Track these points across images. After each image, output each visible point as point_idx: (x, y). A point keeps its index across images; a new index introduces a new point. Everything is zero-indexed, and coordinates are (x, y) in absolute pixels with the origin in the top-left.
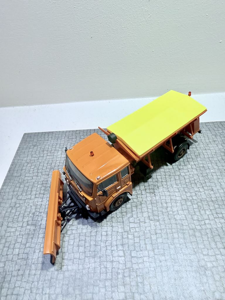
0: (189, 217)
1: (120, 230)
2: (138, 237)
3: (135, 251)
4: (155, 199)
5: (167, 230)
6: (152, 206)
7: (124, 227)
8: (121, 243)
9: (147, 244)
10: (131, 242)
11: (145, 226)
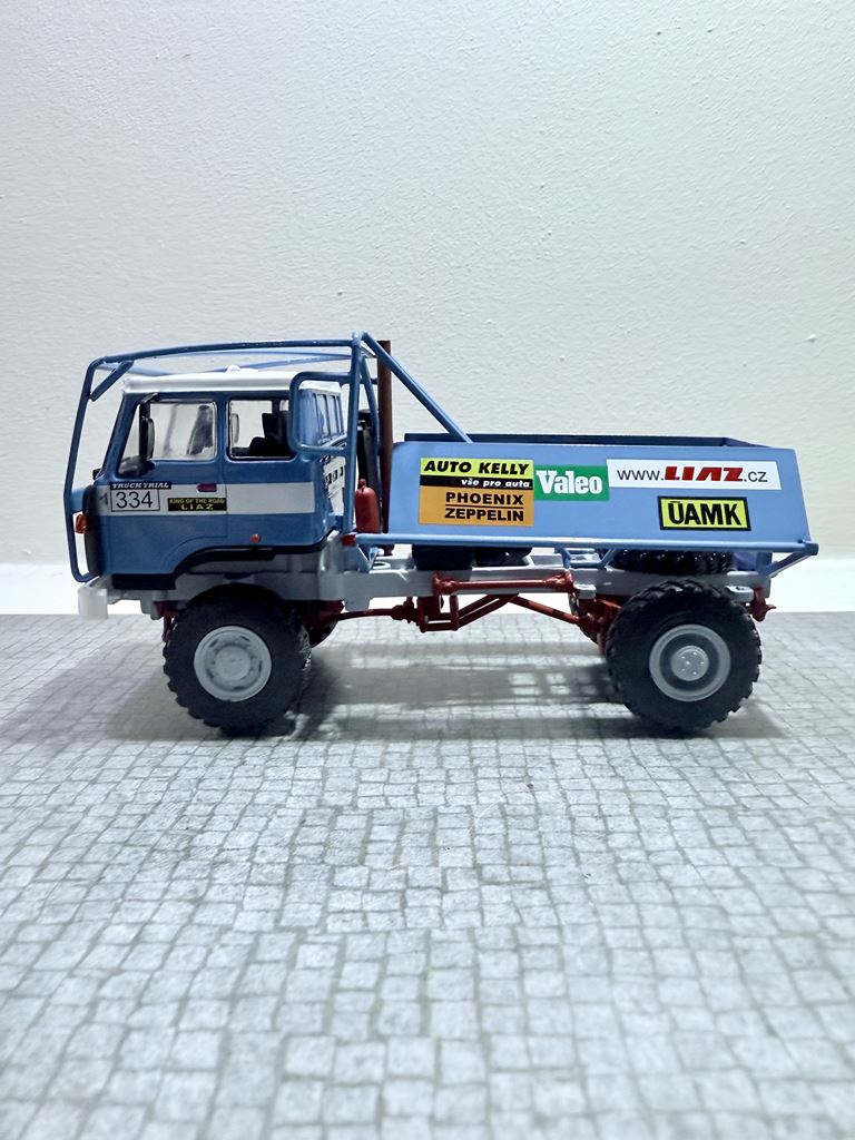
0: (762, 878)
1: (248, 921)
2: (373, 961)
3: (323, 1040)
4: (533, 802)
5: (609, 934)
6: (506, 826)
7: (283, 905)
8: (228, 988)
9: (434, 1001)
10: (309, 983)
11: (440, 908)
